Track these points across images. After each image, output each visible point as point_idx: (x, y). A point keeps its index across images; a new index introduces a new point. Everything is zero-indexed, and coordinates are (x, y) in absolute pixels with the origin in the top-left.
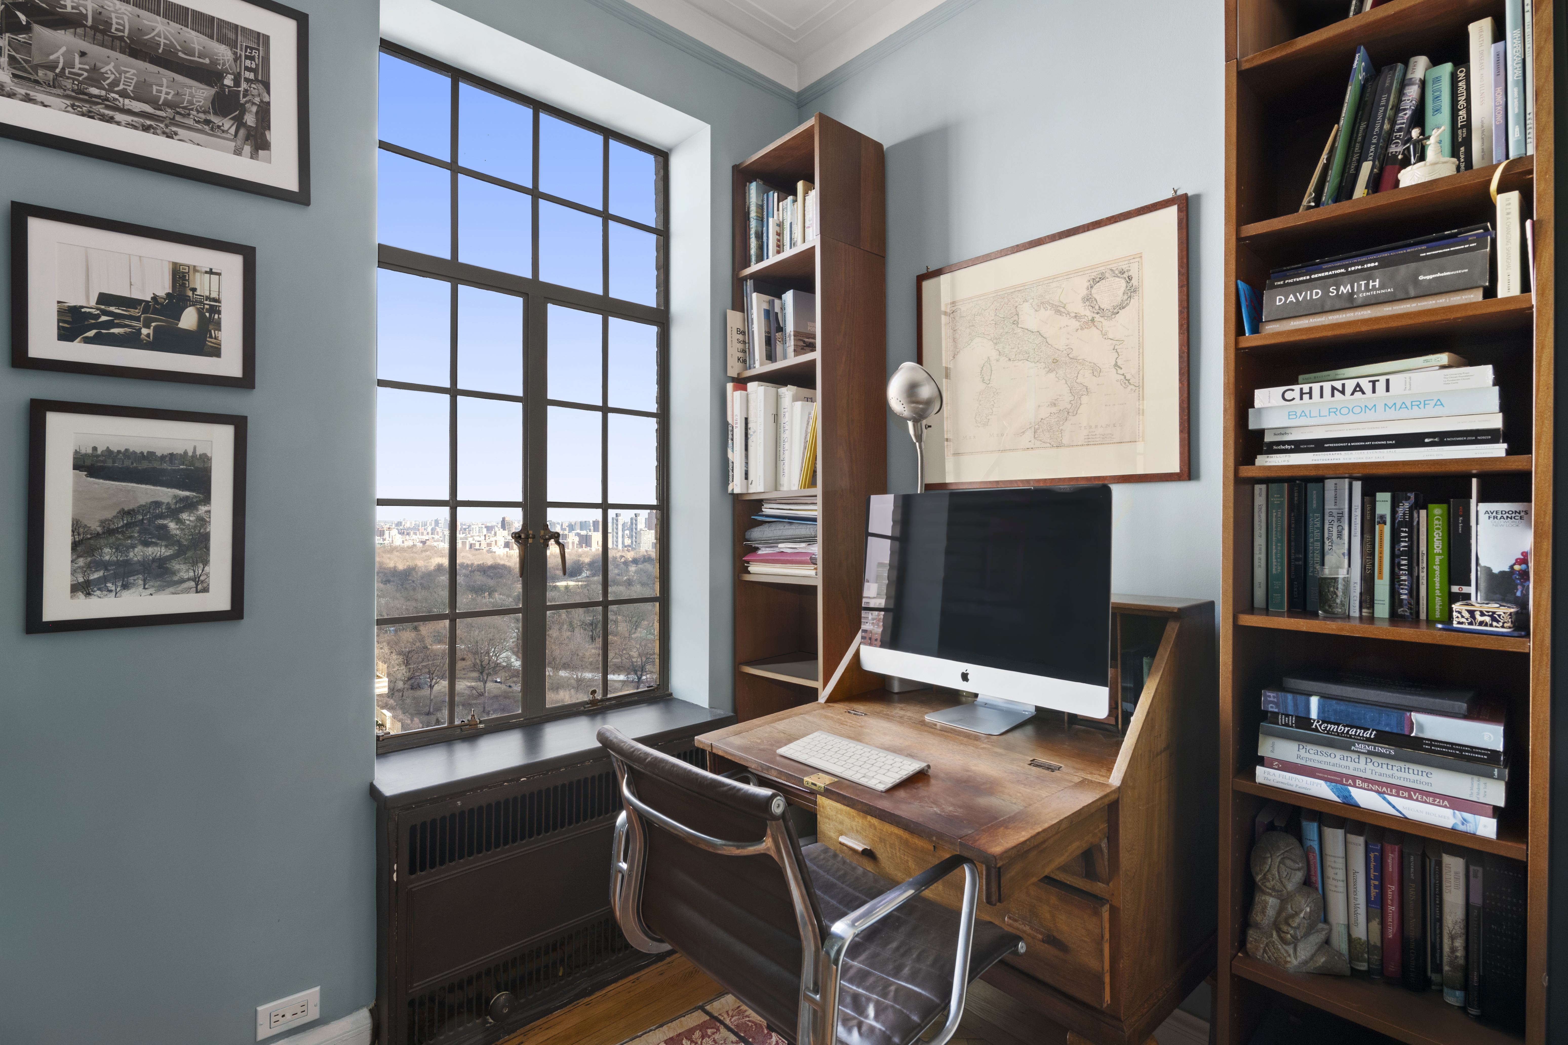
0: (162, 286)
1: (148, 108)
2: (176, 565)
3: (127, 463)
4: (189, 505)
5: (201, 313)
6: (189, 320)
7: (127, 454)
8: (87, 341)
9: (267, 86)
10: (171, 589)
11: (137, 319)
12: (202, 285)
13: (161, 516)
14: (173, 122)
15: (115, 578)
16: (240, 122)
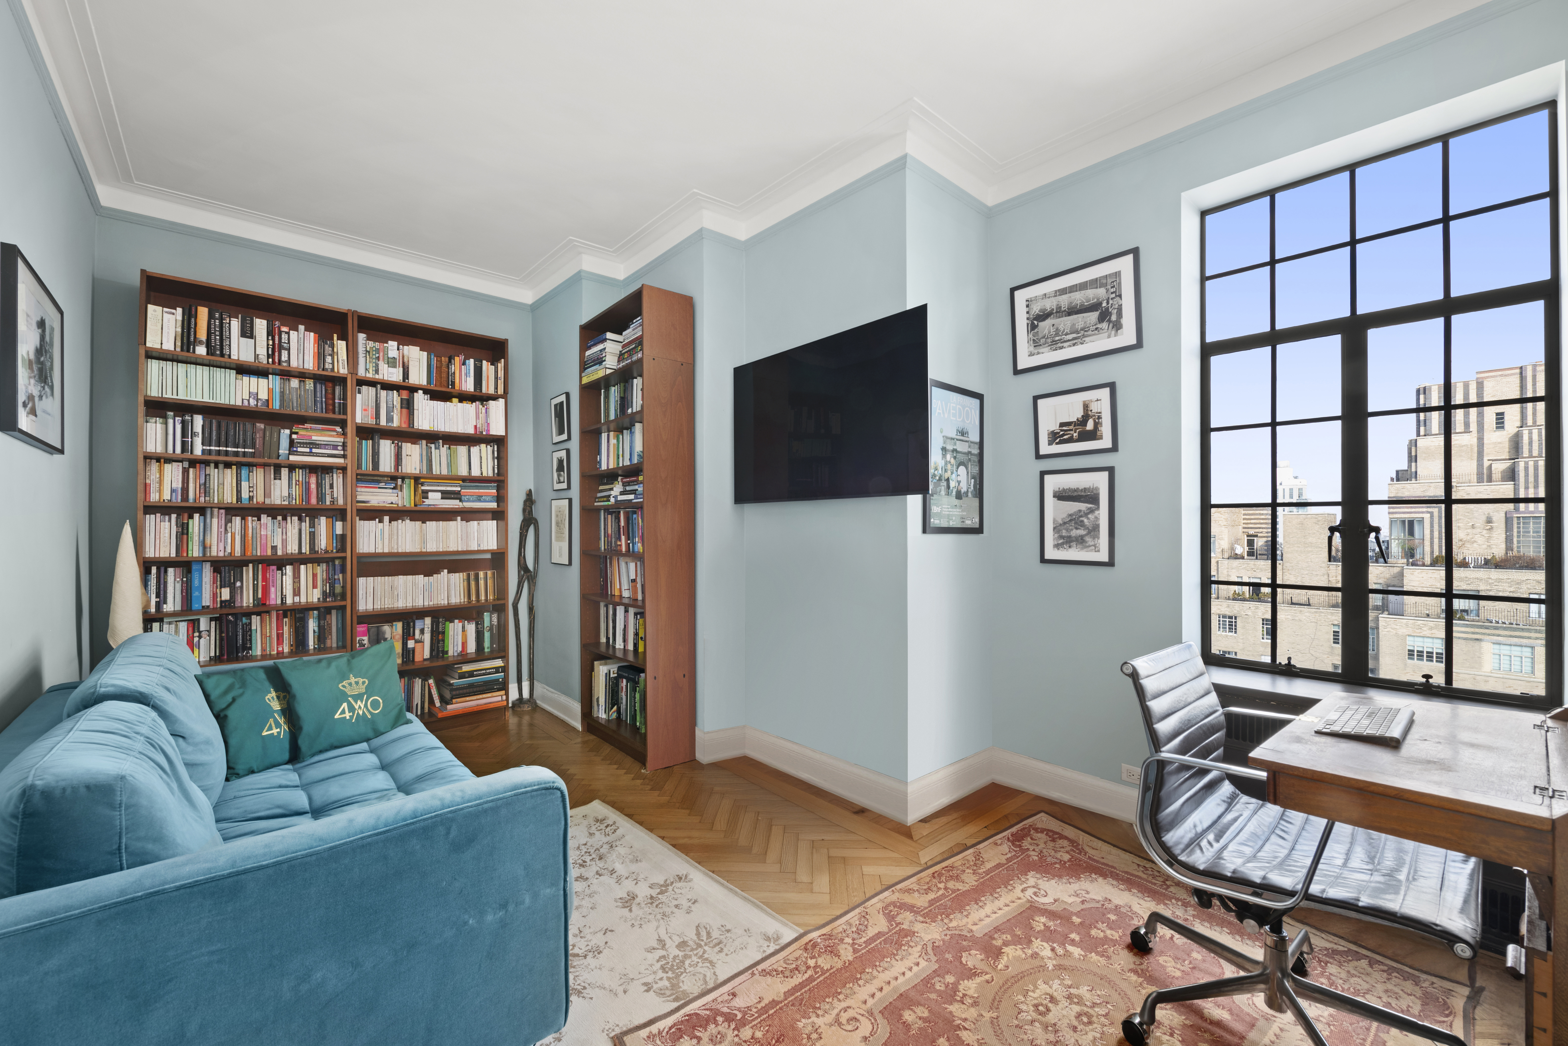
0: (1078, 414)
1: (1074, 335)
2: (1087, 539)
3: (1070, 493)
4: (1091, 511)
5: (1095, 421)
6: (1090, 426)
7: (1070, 490)
8: (1057, 444)
9: (1120, 296)
10: (1086, 550)
11: (1072, 430)
12: (1094, 408)
13: (1081, 516)
14: (1084, 336)
15: (1067, 543)
16: (1109, 321)
